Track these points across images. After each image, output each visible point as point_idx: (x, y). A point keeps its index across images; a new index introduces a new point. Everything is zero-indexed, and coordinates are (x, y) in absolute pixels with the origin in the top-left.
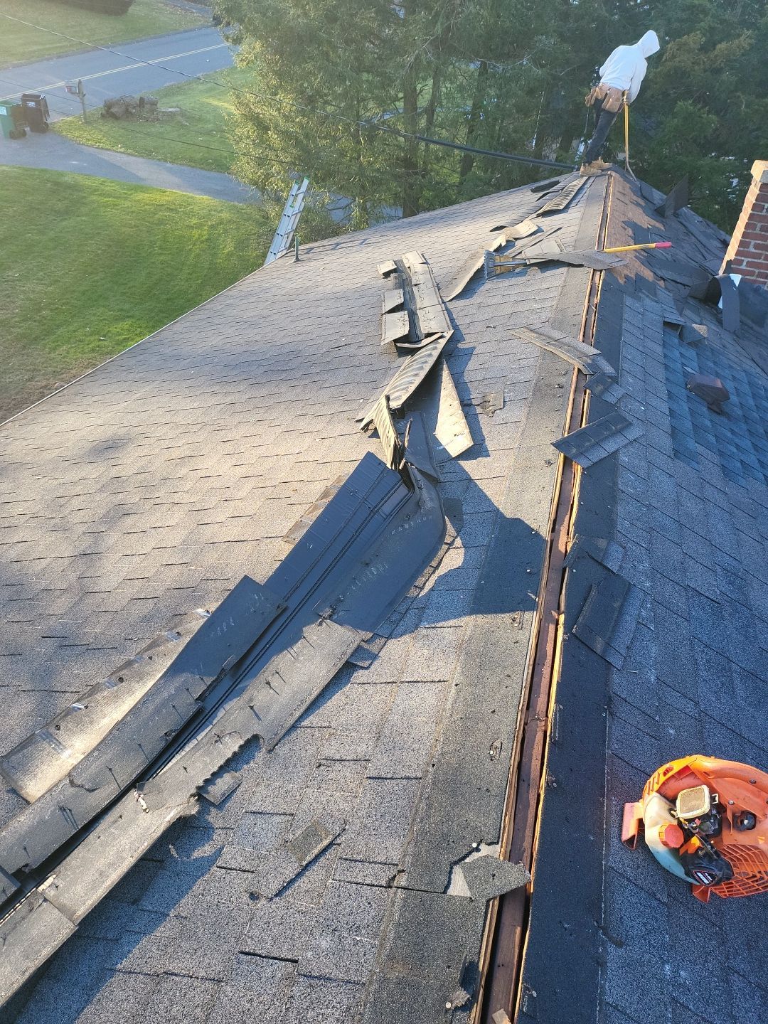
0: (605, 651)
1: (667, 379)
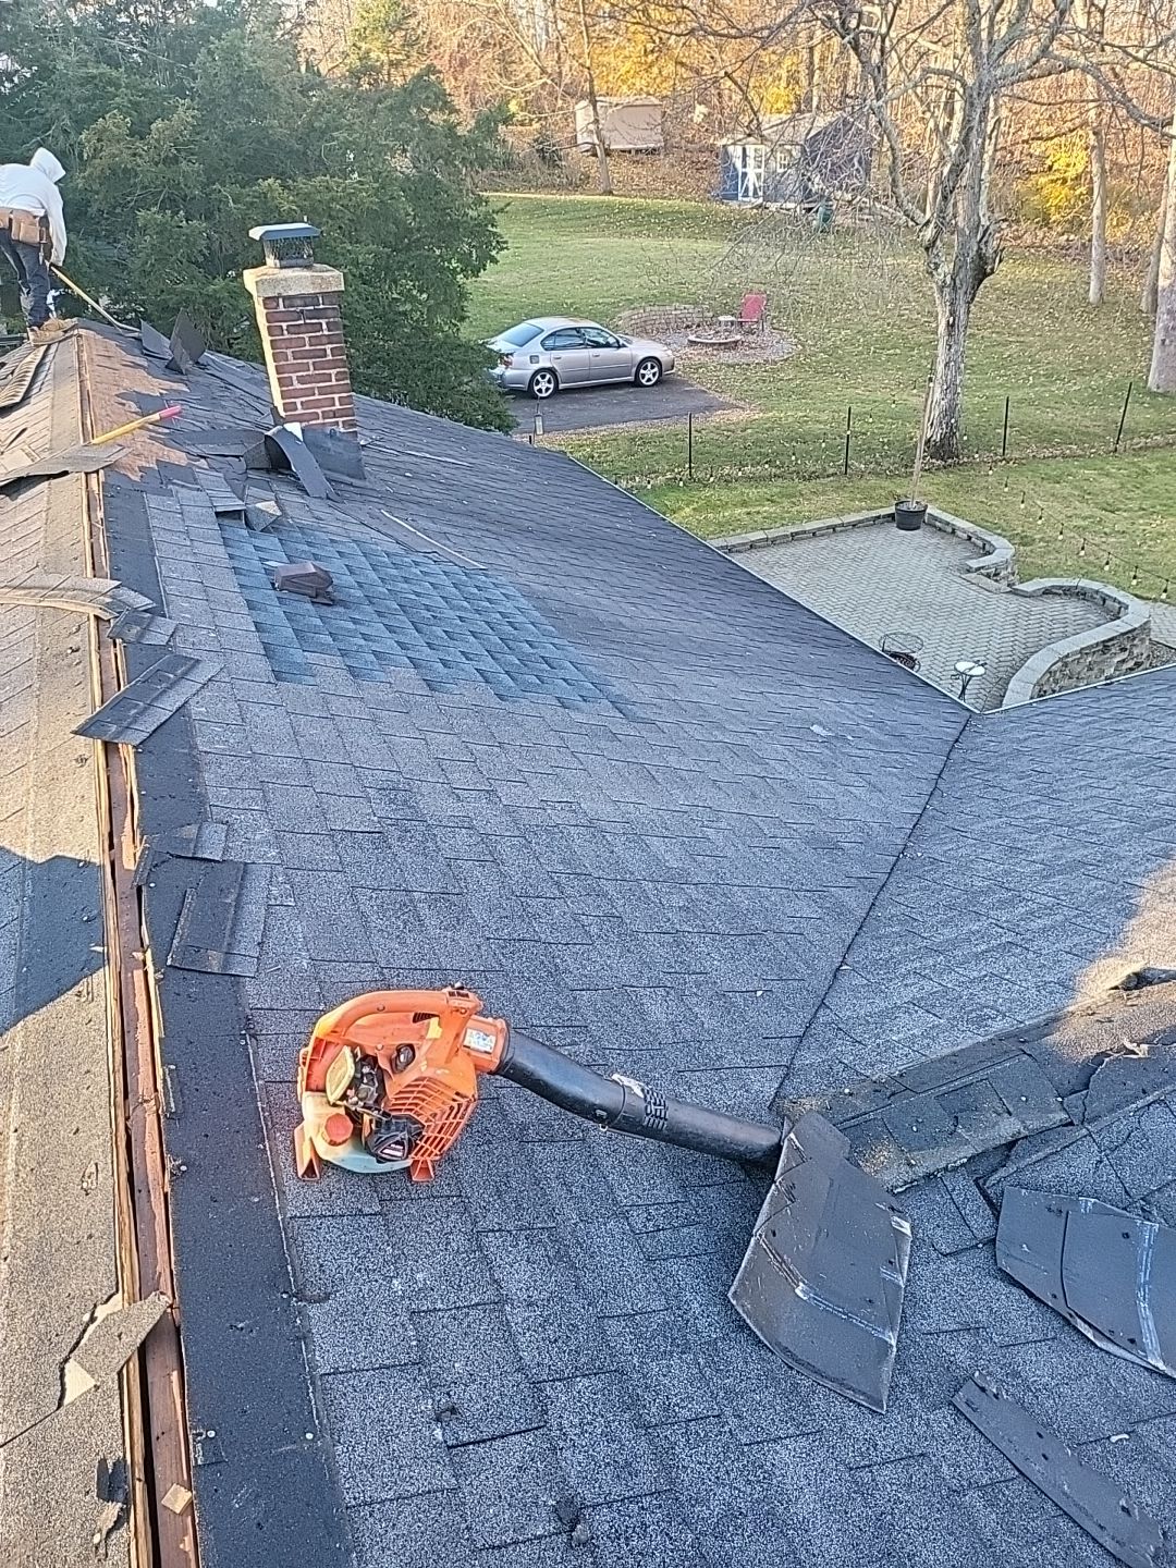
0: (226, 964)
1: (241, 586)
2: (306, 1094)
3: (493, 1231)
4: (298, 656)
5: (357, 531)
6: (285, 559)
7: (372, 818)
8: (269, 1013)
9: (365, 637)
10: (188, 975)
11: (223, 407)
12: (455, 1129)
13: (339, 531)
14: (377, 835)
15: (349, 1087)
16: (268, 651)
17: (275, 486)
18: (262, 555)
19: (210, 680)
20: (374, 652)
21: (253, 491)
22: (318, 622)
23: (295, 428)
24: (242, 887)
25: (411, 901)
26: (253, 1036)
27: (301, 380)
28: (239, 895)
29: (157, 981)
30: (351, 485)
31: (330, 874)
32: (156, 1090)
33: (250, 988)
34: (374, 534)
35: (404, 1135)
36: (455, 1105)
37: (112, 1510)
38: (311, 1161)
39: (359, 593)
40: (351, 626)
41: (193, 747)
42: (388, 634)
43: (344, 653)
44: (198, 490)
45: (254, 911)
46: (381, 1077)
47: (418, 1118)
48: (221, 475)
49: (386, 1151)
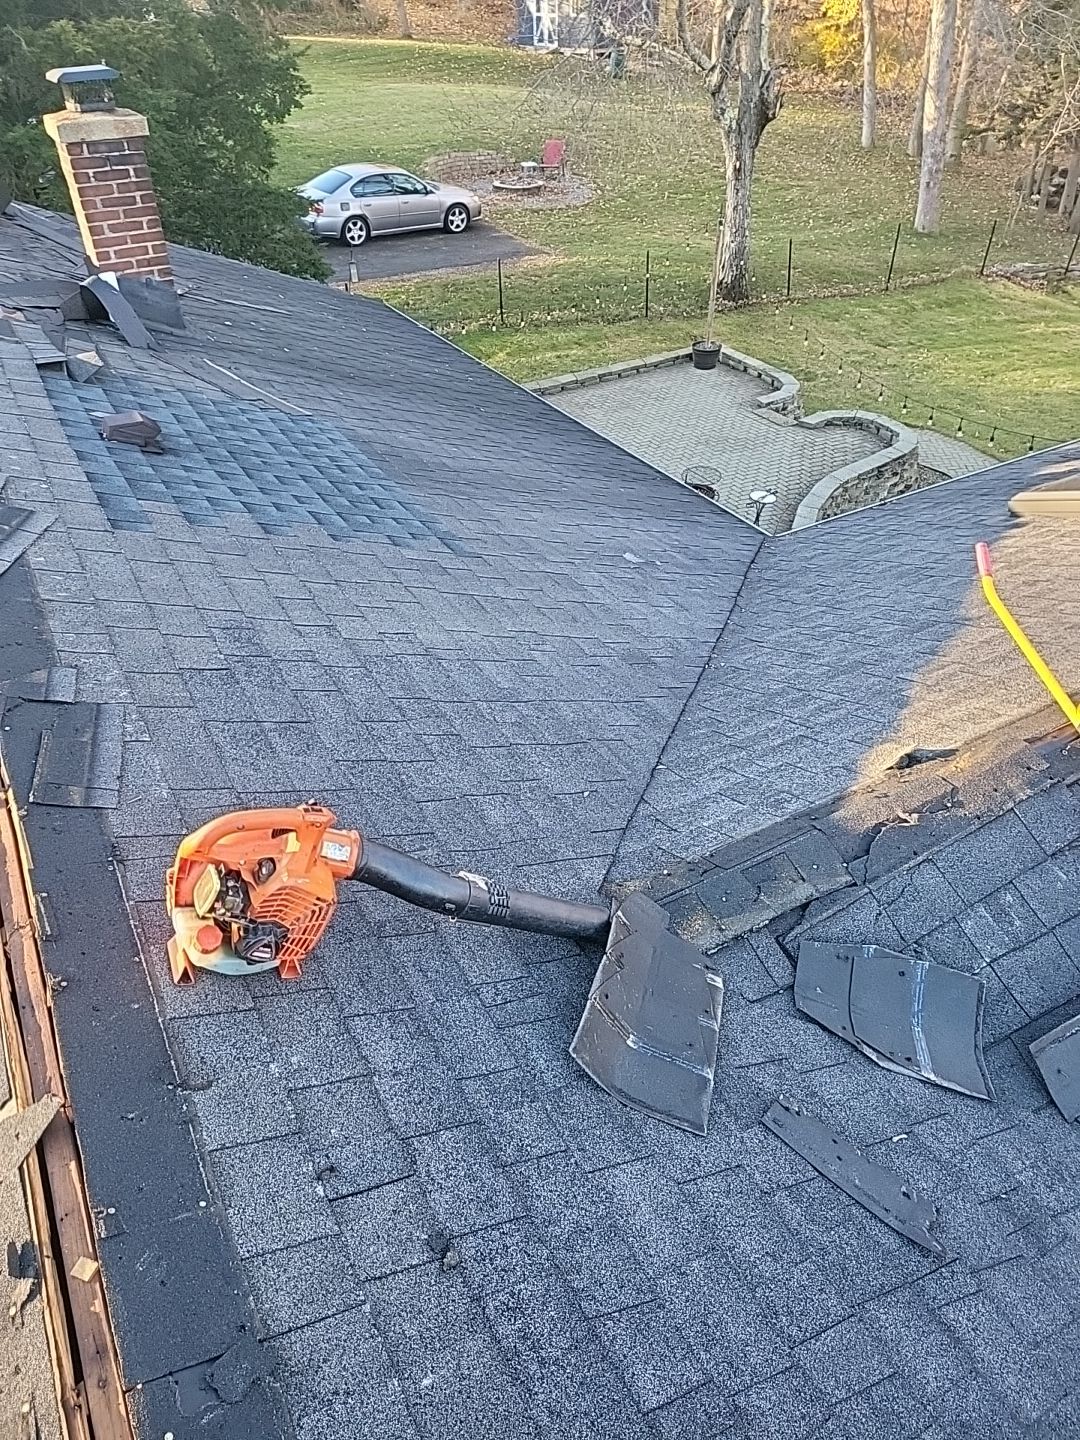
0: (87, 798)
1: (69, 437)
2: (176, 910)
3: (359, 1015)
4: (133, 504)
5: (183, 381)
6: (111, 409)
7: (219, 656)
8: (135, 840)
9: (197, 483)
10: (52, 810)
11: (35, 258)
12: (318, 930)
13: (163, 380)
14: (225, 672)
15: (217, 900)
16: (102, 500)
17: (94, 337)
18: (87, 406)
19: (46, 530)
20: (208, 499)
21: (72, 342)
22: (151, 471)
23: (110, 277)
24: (97, 726)
25: (262, 731)
26: (121, 862)
27: (112, 228)
28: (95, 733)
29: (21, 818)
30: (172, 334)
31: (182, 710)
32: (30, 917)
33: (113, 818)
34: (198, 382)
35: (271, 938)
36: (317, 909)
37: (25, 1286)
38: (186, 969)
39: (188, 442)
40: (183, 473)
41: (35, 596)
42: (220, 481)
43: (178, 500)
44: (17, 342)
45: (110, 748)
46: (245, 889)
47: (283, 923)
48: (39, 327)
49: (255, 954)
